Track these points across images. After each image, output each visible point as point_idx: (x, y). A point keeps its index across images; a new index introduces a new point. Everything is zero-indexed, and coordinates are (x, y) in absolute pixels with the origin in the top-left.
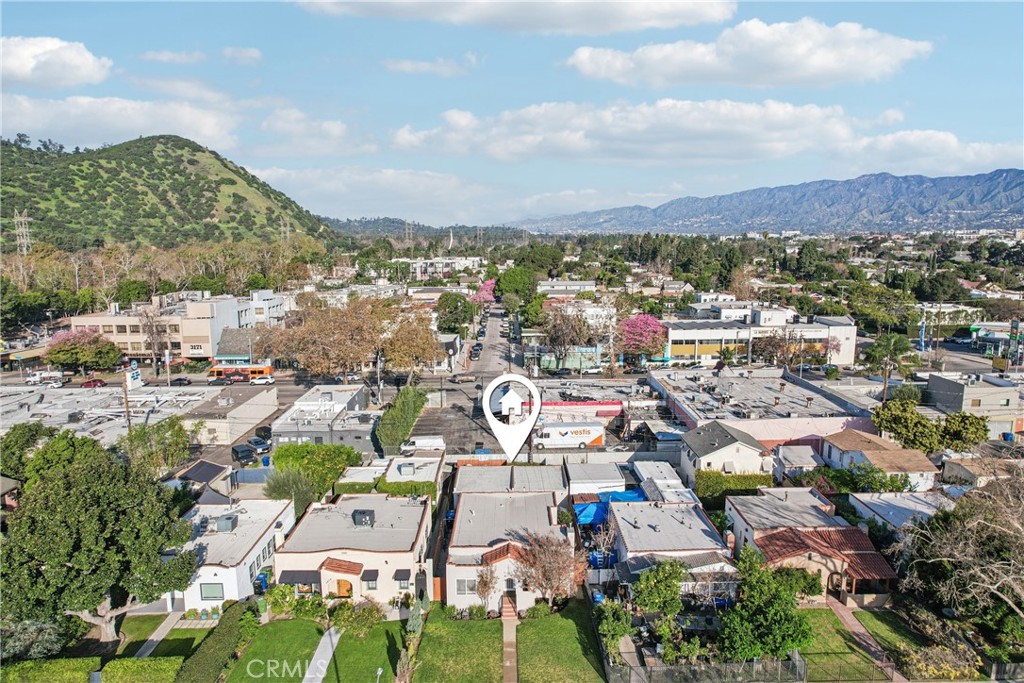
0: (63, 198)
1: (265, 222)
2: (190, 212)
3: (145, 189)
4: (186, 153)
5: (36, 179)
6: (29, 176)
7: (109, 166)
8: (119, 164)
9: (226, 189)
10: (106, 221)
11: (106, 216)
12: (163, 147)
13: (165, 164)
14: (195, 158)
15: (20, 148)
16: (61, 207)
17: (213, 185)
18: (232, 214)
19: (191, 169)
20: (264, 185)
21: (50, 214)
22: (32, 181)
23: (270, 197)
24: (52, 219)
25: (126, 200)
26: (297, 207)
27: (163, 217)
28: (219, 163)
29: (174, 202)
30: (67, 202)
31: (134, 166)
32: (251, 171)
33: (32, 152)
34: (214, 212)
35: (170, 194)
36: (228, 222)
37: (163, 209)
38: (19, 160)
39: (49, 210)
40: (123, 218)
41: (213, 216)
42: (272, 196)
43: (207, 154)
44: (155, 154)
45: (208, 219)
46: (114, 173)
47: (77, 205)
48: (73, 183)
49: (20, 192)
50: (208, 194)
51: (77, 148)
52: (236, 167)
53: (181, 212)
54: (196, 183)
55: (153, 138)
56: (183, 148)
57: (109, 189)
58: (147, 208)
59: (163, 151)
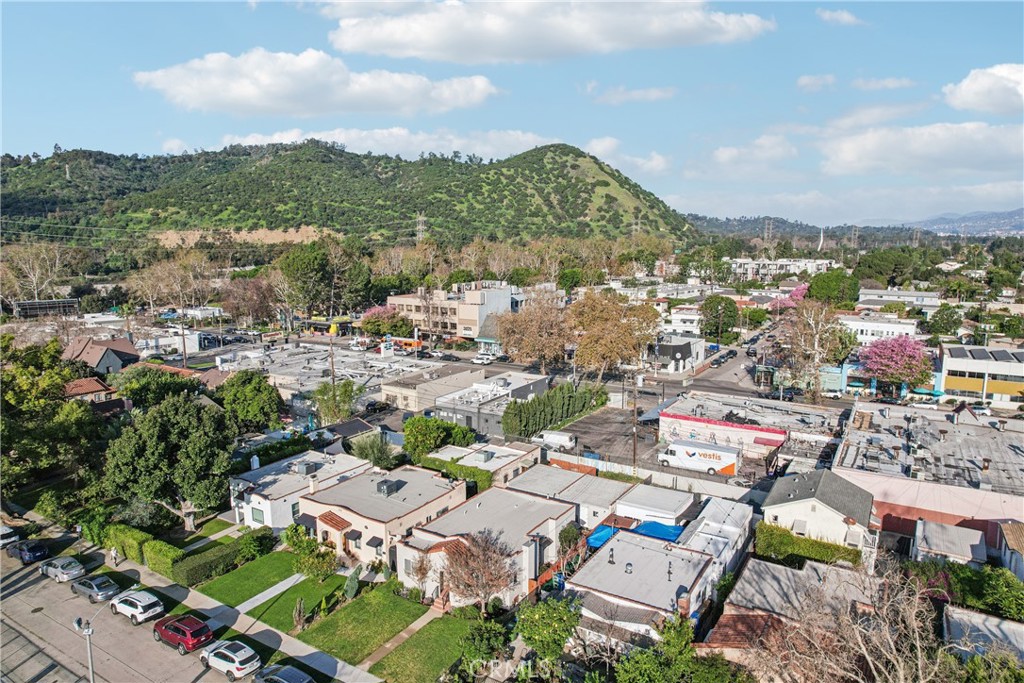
0: (472, 201)
1: (632, 220)
2: (567, 212)
3: (533, 192)
4: (570, 159)
5: (457, 186)
6: (452, 184)
7: (509, 173)
8: (516, 171)
9: (600, 191)
10: (501, 219)
11: (501, 215)
12: (552, 155)
13: (552, 169)
14: (577, 163)
15: (453, 162)
16: (471, 208)
17: (590, 187)
18: (603, 213)
19: (573, 173)
20: (636, 186)
21: (462, 214)
23: (639, 198)
24: (463, 218)
25: (517, 202)
26: (665, 206)
27: (545, 216)
28: (597, 167)
29: (555, 203)
30: (476, 205)
31: (527, 172)
32: (625, 174)
33: (461, 165)
34: (587, 211)
35: (553, 195)
36: (599, 221)
37: (545, 209)
38: (452, 172)
39: (462, 211)
40: (513, 217)
41: (586, 215)
42: (641, 196)
43: (588, 159)
44: (545, 161)
45: (582, 218)
46: (511, 179)
47: (482, 207)
48: (482, 188)
49: (445, 197)
50: (584, 195)
51: (491, 160)
52: (612, 170)
53: (559, 211)
54: (575, 186)
55: (545, 147)
56: (568, 155)
57: (506, 193)
58: (533, 208)
59: (553, 158)
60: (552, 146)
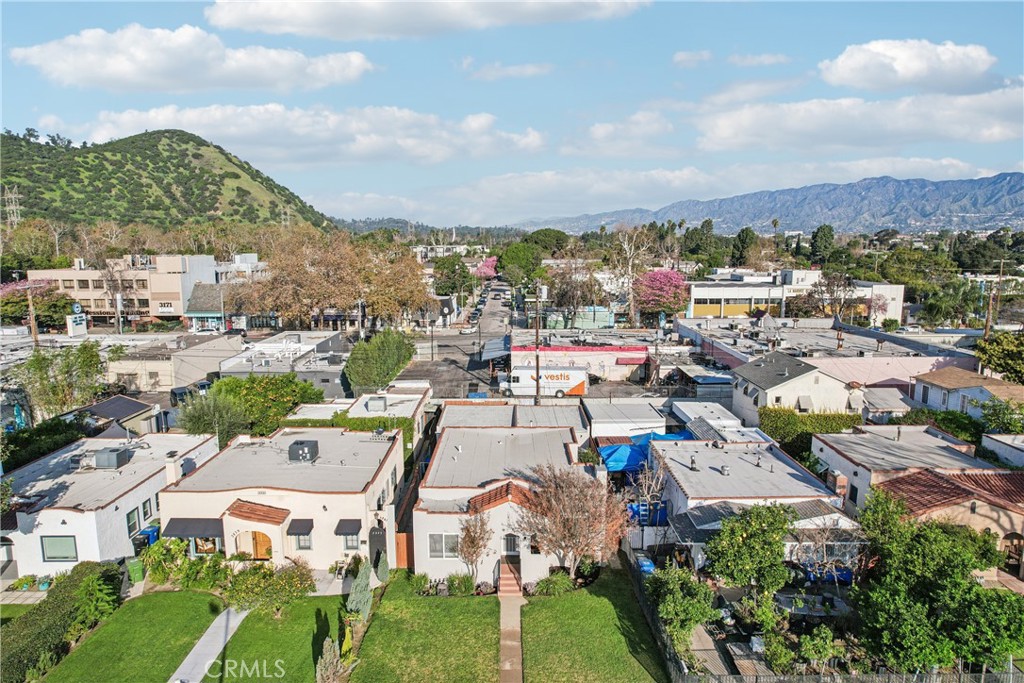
0: (67, 189)
1: (268, 215)
2: (194, 205)
3: (149, 181)
4: (190, 147)
5: (42, 170)
6: (34, 166)
7: (114, 158)
8: (124, 157)
9: (230, 183)
10: (110, 212)
11: (111, 207)
12: (168, 141)
13: (170, 158)
14: (200, 152)
15: (28, 142)
16: (66, 198)
17: (218, 179)
18: (236, 207)
19: (195, 163)
20: (268, 179)
21: (54, 204)
22: (37, 172)
23: (273, 192)
24: (56, 210)
25: (130, 192)
26: (301, 202)
27: (167, 209)
28: (223, 157)
29: (178, 195)
30: (72, 193)
31: (139, 159)
32: (255, 166)
33: (40, 146)
34: (217, 205)
35: (174, 187)
36: (232, 215)
37: (167, 201)
38: (28, 154)
39: (54, 201)
40: (127, 210)
41: (216, 209)
42: (276, 190)
43: (212, 149)
44: (160, 147)
45: (212, 212)
46: (119, 165)
47: (82, 196)
48: (79, 174)
49: (25, 182)
50: (212, 188)
51: (85, 143)
52: (240, 162)
53: (184, 204)
54: (200, 177)
55: (158, 132)
56: (187, 143)
57: (113, 181)
58: (151, 200)
59: (168, 145)
60: (167, 131)
